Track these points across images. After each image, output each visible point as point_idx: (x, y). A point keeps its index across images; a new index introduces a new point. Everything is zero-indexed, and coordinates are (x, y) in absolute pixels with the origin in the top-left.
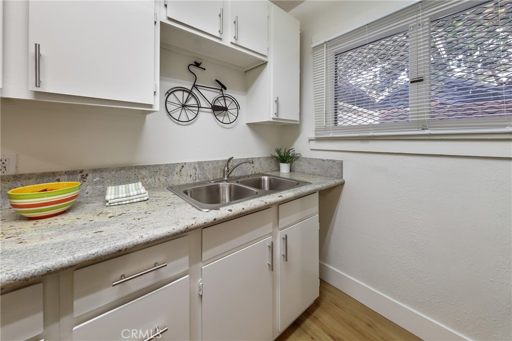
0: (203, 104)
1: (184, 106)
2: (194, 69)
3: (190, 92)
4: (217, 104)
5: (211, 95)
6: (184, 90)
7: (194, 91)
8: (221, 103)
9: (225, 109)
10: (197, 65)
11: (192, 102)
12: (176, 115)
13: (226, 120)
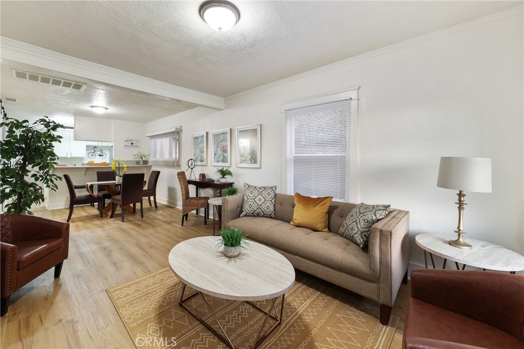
0: (97, 154)
1: (92, 155)
2: (94, 148)
5: (99, 153)
6: (92, 152)
9: (102, 155)
10: (96, 148)
11: (94, 154)
12: (90, 157)
13: (102, 157)
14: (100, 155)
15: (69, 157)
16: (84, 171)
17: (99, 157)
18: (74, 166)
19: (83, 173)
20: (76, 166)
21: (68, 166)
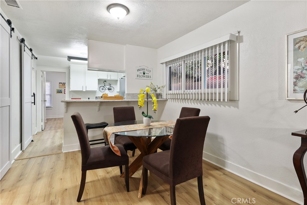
0: (106, 88)
1: (103, 89)
2: (104, 82)
3: (104, 87)
4: (109, 88)
5: (108, 87)
6: (103, 86)
7: (105, 86)
8: (110, 88)
9: (111, 89)
10: (105, 81)
11: (104, 88)
12: (101, 91)
13: (111, 91)
14: (109, 89)
15: (84, 90)
16: (98, 105)
17: (108, 90)
18: (87, 100)
19: (97, 108)
20: (90, 100)
21: (82, 100)
